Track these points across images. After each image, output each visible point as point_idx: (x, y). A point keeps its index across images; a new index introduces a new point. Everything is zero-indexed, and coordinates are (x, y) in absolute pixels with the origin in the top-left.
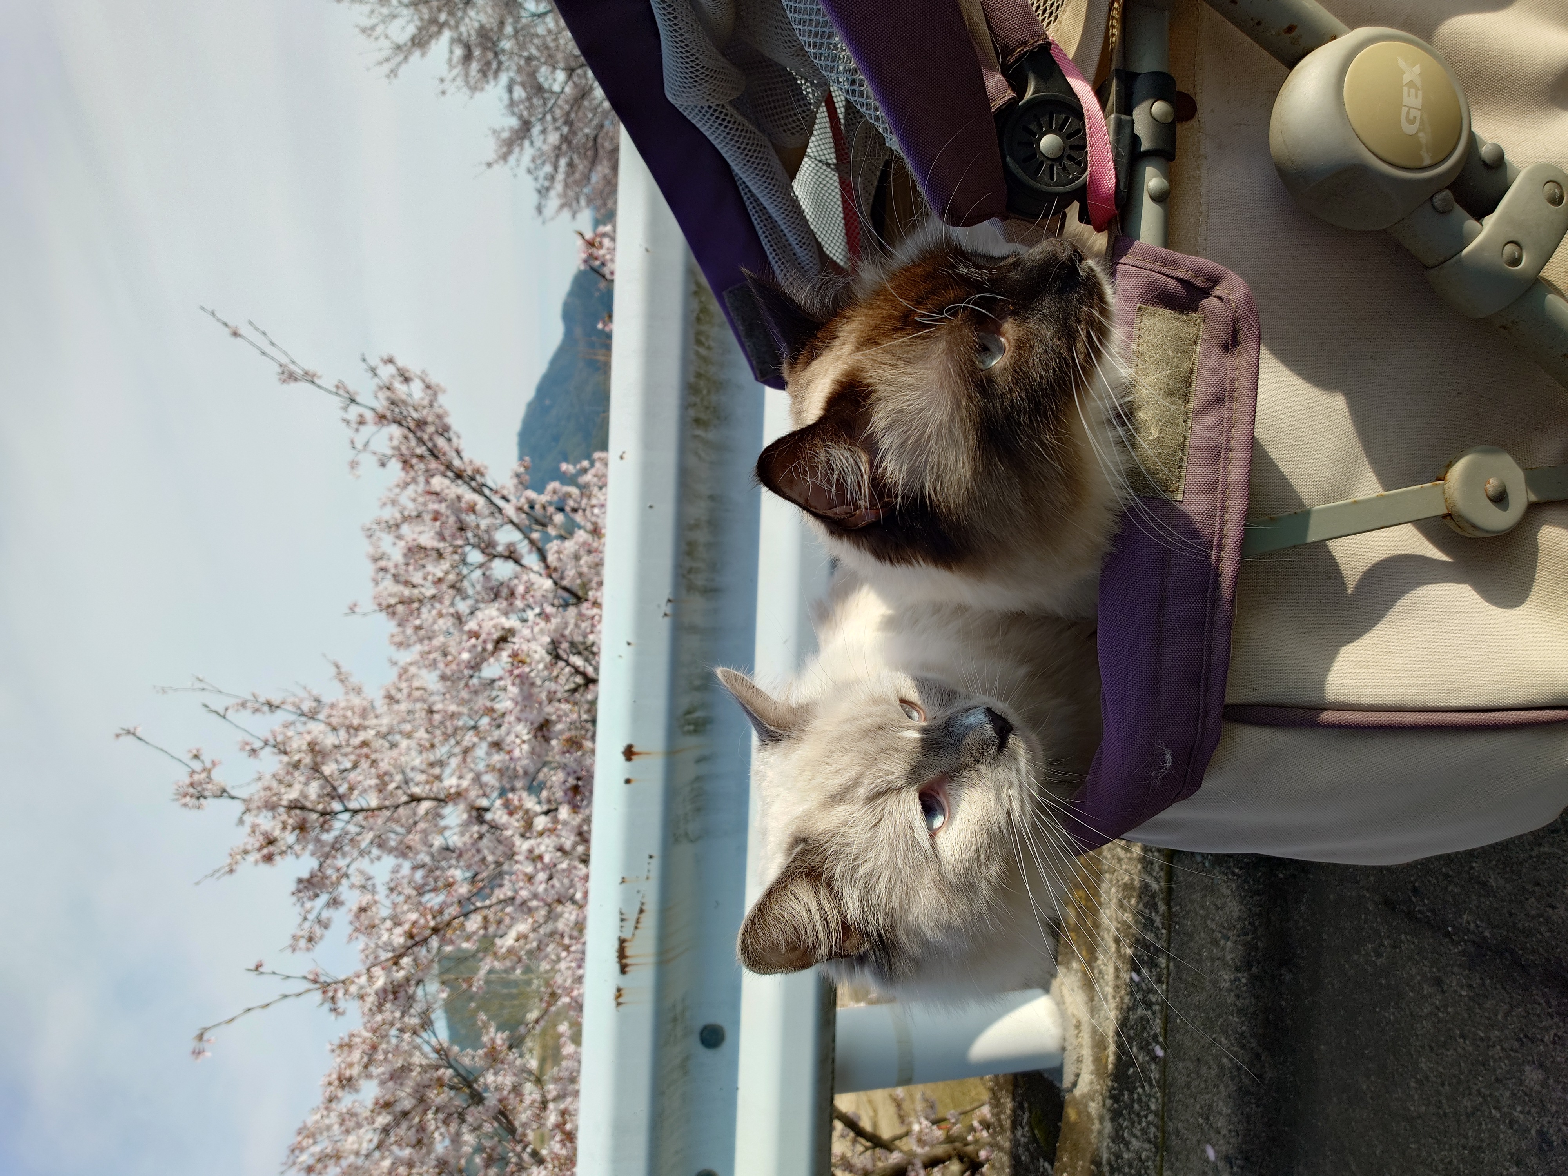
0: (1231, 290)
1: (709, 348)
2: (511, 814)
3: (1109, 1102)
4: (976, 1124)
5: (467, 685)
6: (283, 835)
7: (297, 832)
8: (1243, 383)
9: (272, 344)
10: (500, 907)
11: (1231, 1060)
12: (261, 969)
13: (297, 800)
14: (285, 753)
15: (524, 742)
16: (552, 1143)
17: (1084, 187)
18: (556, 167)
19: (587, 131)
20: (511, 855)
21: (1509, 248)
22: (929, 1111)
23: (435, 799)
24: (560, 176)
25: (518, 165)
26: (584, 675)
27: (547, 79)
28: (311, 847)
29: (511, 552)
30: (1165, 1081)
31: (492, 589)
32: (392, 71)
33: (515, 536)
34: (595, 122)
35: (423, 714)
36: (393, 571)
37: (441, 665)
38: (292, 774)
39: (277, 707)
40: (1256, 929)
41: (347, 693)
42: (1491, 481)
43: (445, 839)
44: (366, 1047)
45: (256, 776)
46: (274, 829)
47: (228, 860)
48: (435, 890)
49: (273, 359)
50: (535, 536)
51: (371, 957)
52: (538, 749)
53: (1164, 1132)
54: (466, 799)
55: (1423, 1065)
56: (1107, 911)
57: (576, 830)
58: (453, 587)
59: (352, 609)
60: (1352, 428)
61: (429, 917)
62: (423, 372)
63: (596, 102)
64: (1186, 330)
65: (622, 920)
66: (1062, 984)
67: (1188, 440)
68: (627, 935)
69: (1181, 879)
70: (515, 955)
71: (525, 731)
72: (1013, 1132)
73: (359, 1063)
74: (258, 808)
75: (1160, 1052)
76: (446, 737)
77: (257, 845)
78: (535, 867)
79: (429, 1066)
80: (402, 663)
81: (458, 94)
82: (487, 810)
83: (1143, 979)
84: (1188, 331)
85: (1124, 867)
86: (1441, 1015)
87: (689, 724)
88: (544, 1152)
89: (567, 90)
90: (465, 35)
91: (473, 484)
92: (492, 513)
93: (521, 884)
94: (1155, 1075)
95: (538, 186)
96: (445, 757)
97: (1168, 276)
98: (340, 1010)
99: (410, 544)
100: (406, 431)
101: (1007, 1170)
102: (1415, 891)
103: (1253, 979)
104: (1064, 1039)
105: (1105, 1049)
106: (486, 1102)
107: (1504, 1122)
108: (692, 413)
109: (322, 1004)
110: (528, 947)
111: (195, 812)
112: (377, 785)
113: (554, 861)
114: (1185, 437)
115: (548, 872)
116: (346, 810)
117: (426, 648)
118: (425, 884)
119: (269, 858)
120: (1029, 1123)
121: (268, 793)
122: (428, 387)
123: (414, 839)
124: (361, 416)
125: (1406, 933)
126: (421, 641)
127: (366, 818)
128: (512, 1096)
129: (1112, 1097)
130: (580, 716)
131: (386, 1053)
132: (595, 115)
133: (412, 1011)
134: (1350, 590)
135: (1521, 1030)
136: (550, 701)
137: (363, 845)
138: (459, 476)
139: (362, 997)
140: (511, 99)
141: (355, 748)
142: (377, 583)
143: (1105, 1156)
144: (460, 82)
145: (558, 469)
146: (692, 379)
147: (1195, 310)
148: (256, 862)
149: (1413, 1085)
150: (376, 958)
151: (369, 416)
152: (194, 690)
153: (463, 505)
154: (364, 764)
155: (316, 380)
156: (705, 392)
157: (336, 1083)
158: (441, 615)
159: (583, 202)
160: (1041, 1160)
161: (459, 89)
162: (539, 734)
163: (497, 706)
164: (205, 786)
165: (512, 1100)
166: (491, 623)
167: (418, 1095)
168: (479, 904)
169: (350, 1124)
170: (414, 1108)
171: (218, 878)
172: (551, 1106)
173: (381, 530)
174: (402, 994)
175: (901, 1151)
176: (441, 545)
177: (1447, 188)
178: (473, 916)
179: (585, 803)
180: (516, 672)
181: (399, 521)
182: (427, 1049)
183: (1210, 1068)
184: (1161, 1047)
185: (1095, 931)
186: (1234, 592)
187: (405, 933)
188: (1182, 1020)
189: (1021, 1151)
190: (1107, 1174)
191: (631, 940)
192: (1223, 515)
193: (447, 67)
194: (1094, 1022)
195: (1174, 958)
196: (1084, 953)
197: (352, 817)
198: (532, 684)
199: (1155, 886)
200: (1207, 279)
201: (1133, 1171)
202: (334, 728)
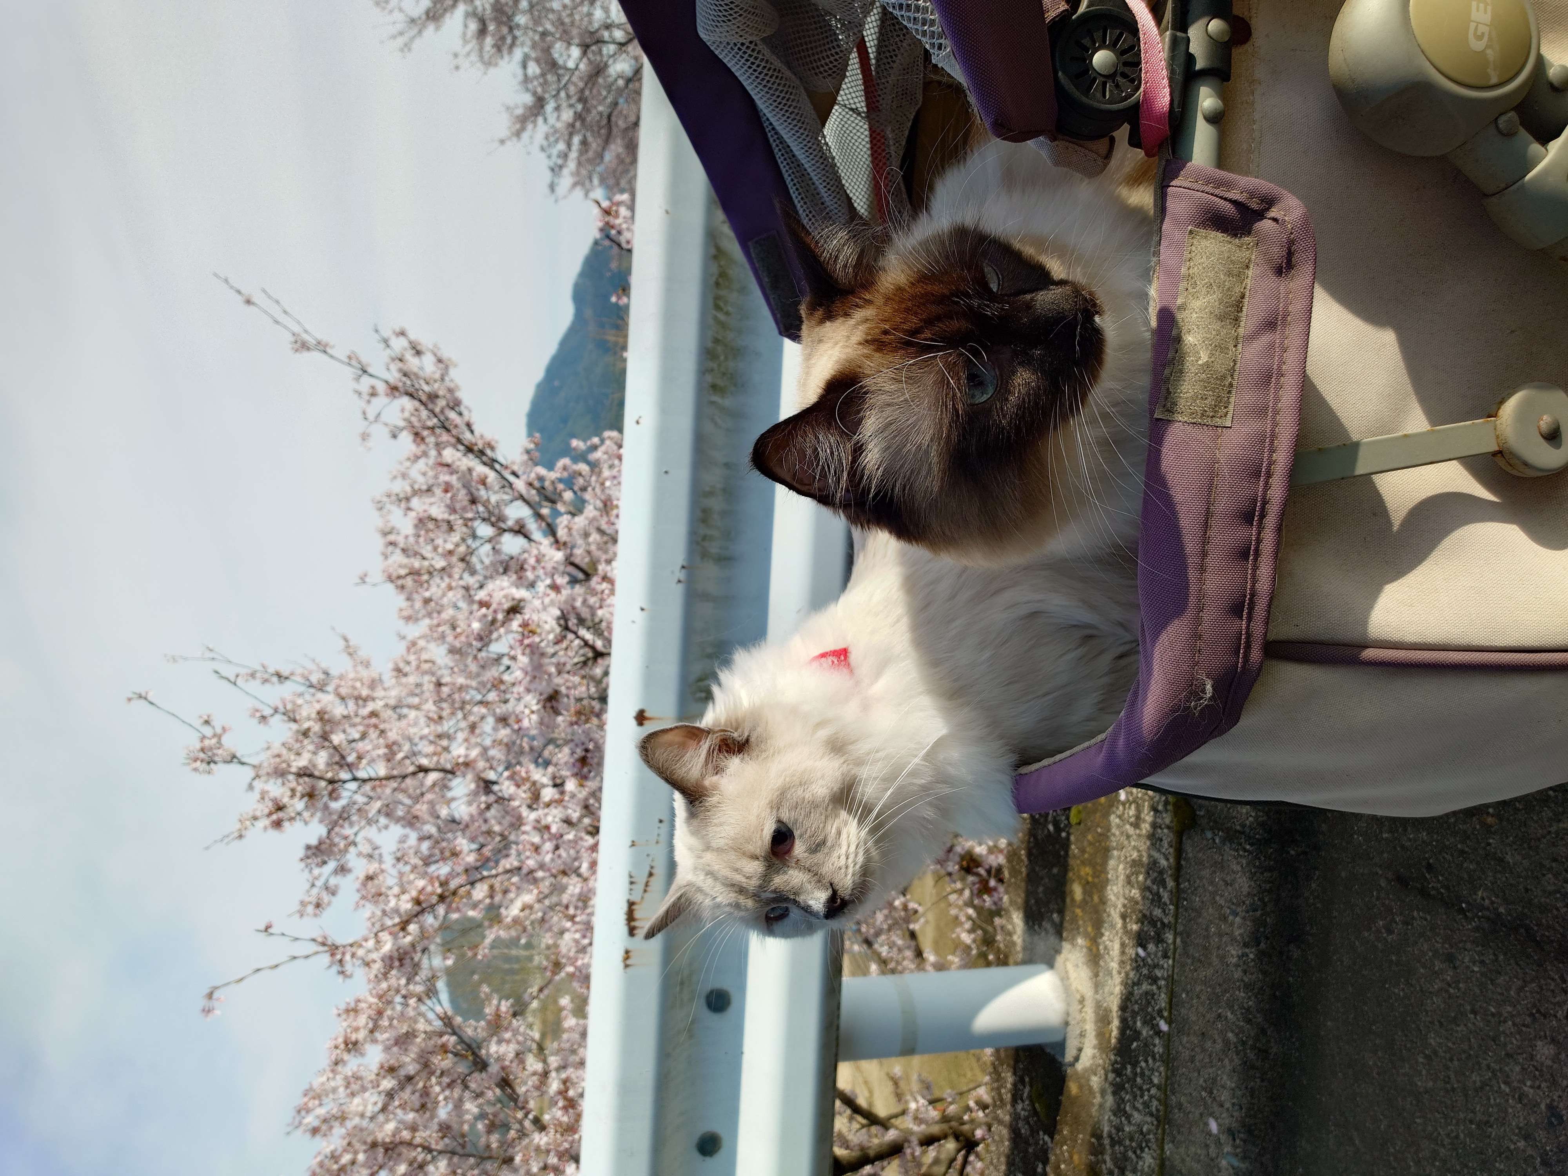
0: (1287, 211)
1: (727, 314)
2: (518, 786)
3: (1111, 1076)
4: (972, 1104)
5: (475, 657)
6: (292, 802)
7: (306, 799)
8: (1297, 307)
9: (285, 312)
10: (506, 876)
11: (1237, 1035)
12: (270, 930)
13: (305, 768)
14: (295, 721)
15: (533, 712)
16: (554, 1110)
17: (1137, 105)
18: (569, 145)
19: (601, 108)
20: (518, 823)
22: (925, 1092)
23: (443, 770)
24: (574, 155)
25: (531, 143)
26: (593, 648)
27: (561, 55)
28: (319, 815)
29: (521, 527)
30: (1169, 1055)
31: (501, 562)
32: (406, 45)
33: (525, 511)
34: (609, 100)
35: (432, 687)
36: (402, 545)
37: (450, 638)
38: (301, 742)
39: (287, 678)
40: (1265, 905)
41: (355, 666)
42: (1545, 417)
43: (452, 810)
44: (372, 1012)
45: (265, 746)
46: (283, 796)
47: (238, 826)
48: (444, 859)
49: (285, 327)
50: (545, 511)
51: (378, 924)
52: (546, 720)
53: (1166, 1105)
54: (474, 769)
55: (1432, 1041)
56: (1115, 888)
57: (582, 804)
58: (462, 560)
59: (363, 579)
60: (1401, 364)
61: (437, 884)
62: (435, 346)
63: (611, 80)
64: (1238, 253)
65: (632, 883)
66: (1067, 960)
67: (1238, 365)
68: (636, 898)
69: (1190, 855)
70: (520, 924)
71: (535, 702)
72: (1013, 1106)
73: (365, 1028)
74: (268, 774)
75: (1164, 1027)
76: (454, 710)
77: (267, 811)
78: (542, 837)
79: (434, 1032)
80: (410, 638)
81: (471, 70)
82: (494, 782)
83: (1149, 954)
84: (1242, 255)
85: (1133, 843)
86: (1451, 991)
87: (701, 691)
88: (546, 1117)
89: (582, 66)
90: (480, 9)
91: (484, 457)
92: (503, 487)
93: (528, 853)
94: (1159, 1049)
95: (552, 164)
96: (452, 731)
97: (1221, 198)
98: (348, 973)
99: (421, 515)
100: (417, 404)
101: (1007, 1143)
102: (1429, 867)
103: (1261, 954)
104: (1068, 1014)
105: (1109, 1023)
106: (490, 1069)
107: (1514, 1096)
108: (709, 378)
109: (330, 967)
110: (533, 917)
111: (206, 777)
112: (385, 754)
113: (561, 831)
114: (1235, 362)
115: (554, 842)
116: (355, 779)
117: (435, 622)
118: (431, 856)
119: (278, 824)
120: (1030, 1097)
121: (278, 760)
122: (440, 361)
123: (421, 809)
124: (373, 387)
125: (1419, 910)
126: (429, 615)
127: (373, 789)
128: (515, 1064)
129: (1115, 1071)
130: (589, 690)
131: (391, 1019)
132: (609, 92)
133: (417, 978)
134: (1395, 528)
135: (1534, 1006)
136: (559, 673)
137: (371, 814)
138: (470, 449)
139: (367, 964)
140: (525, 75)
141: (364, 718)
142: (386, 557)
143: (1106, 1129)
144: (474, 57)
145: (568, 445)
146: (710, 345)
147: (1249, 233)
148: (265, 828)
149: (1421, 1060)
150: (383, 924)
151: (381, 387)
152: (204, 659)
153: (474, 478)
154: (373, 734)
155: (329, 350)
156: (722, 358)
157: (342, 1046)
158: (450, 588)
159: (596, 181)
160: (1041, 1133)
161: (472, 64)
162: (548, 705)
163: (507, 678)
164: (215, 751)
165: (515, 1068)
166: (502, 593)
167: (422, 1061)
168: (485, 873)
169: (355, 1087)
170: (417, 1073)
171: (228, 843)
172: (553, 1074)
173: (392, 503)
174: (407, 961)
175: (897, 1128)
176: (452, 517)
177: (1513, 109)
178: (478, 886)
179: (592, 774)
180: (526, 642)
181: (409, 494)
182: (431, 1015)
183: (1214, 1042)
184: (1166, 1022)
185: (1101, 907)
186: (1282, 520)
187: (413, 899)
188: (1187, 994)
189: (1021, 1124)
190: (1108, 1147)
191: (640, 903)
192: (1272, 441)
193: (460, 42)
194: (1098, 997)
195: (1181, 934)
196: (1090, 929)
197: (359, 787)
198: (543, 655)
199: (1163, 863)
200: (1262, 201)
201: (1134, 1144)
202: (343, 699)
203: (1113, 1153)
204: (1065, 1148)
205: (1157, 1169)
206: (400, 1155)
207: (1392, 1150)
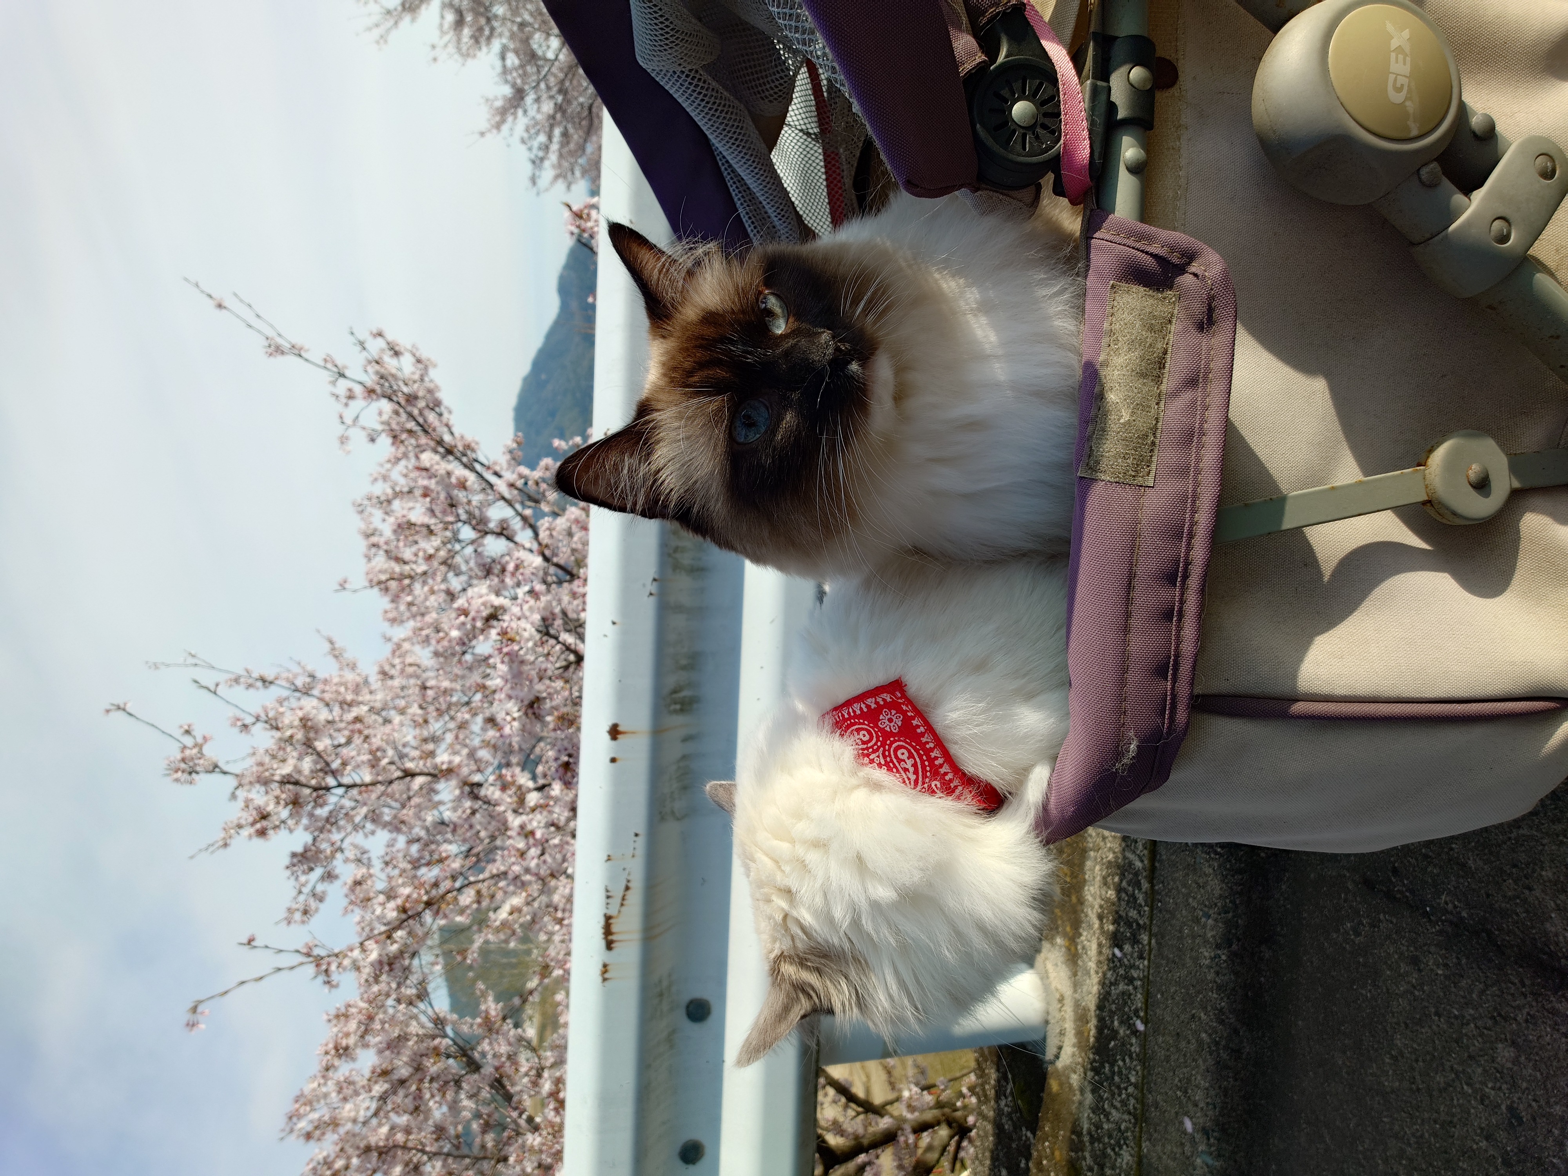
0: (1207, 266)
2: (504, 789)
3: (1090, 1074)
4: (965, 1090)
5: (460, 661)
6: (276, 810)
7: (290, 807)
8: (1218, 364)
9: (258, 316)
10: (492, 882)
11: (1210, 1035)
12: (253, 943)
13: (290, 775)
14: (277, 728)
15: (514, 719)
16: (546, 1110)
17: (1057, 158)
18: (550, 138)
19: (581, 100)
20: (504, 828)
21: (1497, 224)
22: (920, 1077)
23: (429, 774)
24: (555, 147)
25: (511, 135)
26: (575, 652)
27: (540, 46)
28: (305, 821)
29: (503, 529)
30: (1145, 1054)
31: (484, 565)
32: (382, 37)
33: (507, 512)
35: (417, 690)
36: (385, 547)
37: (433, 642)
38: (284, 749)
39: (271, 683)
40: (1236, 907)
41: (341, 669)
42: (1474, 467)
43: (441, 813)
44: (362, 1018)
45: (251, 751)
46: (267, 804)
47: (222, 835)
48: (428, 864)
49: (259, 331)
50: (528, 512)
51: (367, 929)
52: (528, 726)
53: (1143, 1104)
54: (458, 775)
55: (1398, 1042)
56: (1092, 888)
57: (566, 806)
58: (444, 563)
59: (343, 586)
60: (1332, 411)
61: (423, 891)
62: (413, 346)
64: (1160, 308)
65: (608, 897)
66: (1046, 959)
67: (1160, 424)
68: (612, 912)
69: (1164, 857)
70: (509, 928)
71: (516, 709)
72: (997, 1102)
73: (355, 1032)
74: (251, 783)
75: (1140, 1027)
76: (440, 713)
77: (251, 819)
78: (527, 843)
79: (425, 1035)
80: (395, 640)
81: (450, 61)
82: (479, 785)
83: (1125, 955)
84: (1163, 309)
85: (1109, 845)
86: (1417, 993)
87: (675, 703)
88: (539, 1119)
89: (561, 57)
91: (465, 459)
92: (484, 489)
93: (513, 859)
94: (1135, 1049)
95: (533, 156)
96: (439, 733)
97: (1142, 251)
98: (334, 983)
99: (400, 521)
100: (397, 407)
101: (991, 1138)
102: (1395, 871)
103: (1233, 956)
104: (1048, 1013)
105: (1087, 1022)
106: (483, 1071)
107: (1475, 1098)
109: (315, 977)
110: (521, 920)
111: (187, 788)
112: (370, 761)
113: (546, 836)
114: (1157, 419)
115: (540, 848)
116: (340, 785)
117: (419, 625)
118: (421, 858)
119: (262, 833)
120: (1013, 1093)
121: (261, 769)
122: (419, 361)
123: (408, 814)
124: (350, 390)
125: (1385, 913)
126: (414, 616)
127: (360, 793)
128: (508, 1064)
129: (1093, 1069)
130: (571, 694)
131: (383, 1023)
133: (408, 982)
134: (1326, 579)
135: (1495, 1009)
136: (541, 679)
137: (357, 819)
138: (449, 451)
139: (358, 969)
140: (504, 66)
141: (348, 723)
142: (369, 559)
143: (1086, 1126)
144: (451, 49)
145: (551, 444)
147: (1171, 288)
148: (250, 836)
149: (1387, 1060)
150: (372, 930)
151: (358, 390)
152: (186, 666)
153: (453, 480)
154: (358, 740)
155: (303, 354)
157: (333, 1052)
158: (432, 592)
159: (578, 173)
160: (1024, 1129)
161: (450, 56)
162: (530, 711)
163: (489, 683)
164: (197, 761)
165: (508, 1069)
166: (480, 601)
167: (414, 1064)
168: (472, 879)
169: (348, 1091)
170: (410, 1076)
171: (213, 852)
172: (546, 1074)
173: (372, 506)
174: (397, 966)
175: (892, 1116)
176: (432, 521)
177: (1435, 160)
178: (466, 891)
179: (573, 780)
180: (505, 650)
181: (390, 497)
182: (423, 1019)
183: (1189, 1042)
184: (1142, 1022)
185: (1079, 908)
186: (1204, 581)
187: (398, 907)
188: (1162, 995)
189: (1004, 1120)
190: (1087, 1144)
191: (617, 917)
192: (1194, 502)
193: (437, 33)
194: (1077, 996)
195: (1156, 935)
196: (1068, 929)
197: (346, 792)
198: (522, 662)
199: (1138, 864)
200: (1183, 255)
201: (1112, 1142)
202: (327, 705)
203: (1092, 1150)
204: (1047, 1144)
205: (1134, 1166)
206: (394, 1157)
207: (1361, 1148)
